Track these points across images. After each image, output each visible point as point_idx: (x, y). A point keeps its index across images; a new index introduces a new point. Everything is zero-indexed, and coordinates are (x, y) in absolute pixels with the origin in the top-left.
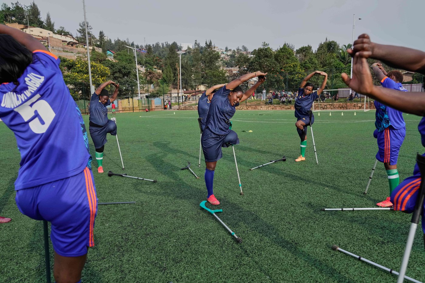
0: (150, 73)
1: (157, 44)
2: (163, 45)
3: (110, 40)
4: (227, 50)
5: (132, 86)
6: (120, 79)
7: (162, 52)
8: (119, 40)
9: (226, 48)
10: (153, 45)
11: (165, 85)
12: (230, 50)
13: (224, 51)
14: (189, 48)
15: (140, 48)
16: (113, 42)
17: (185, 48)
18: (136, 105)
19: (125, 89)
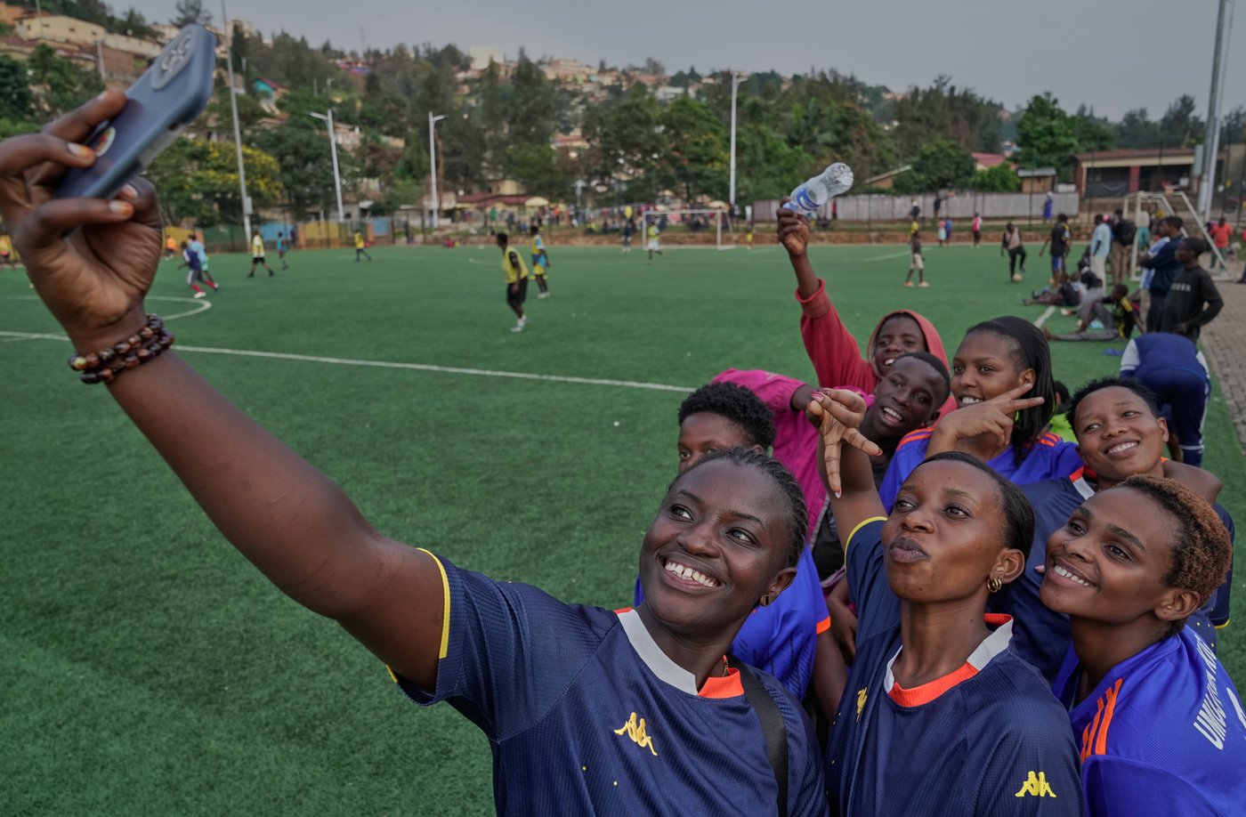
0: (373, 150)
1: (401, 50)
2: (416, 50)
3: (259, 34)
4: (603, 70)
5: (325, 187)
6: (296, 171)
7: (415, 73)
8: (285, 36)
9: (602, 64)
10: (388, 52)
11: (409, 181)
12: (612, 70)
13: (595, 71)
14: (493, 65)
15: (350, 59)
16: (268, 41)
17: (480, 64)
18: (335, 234)
19: (310, 194)
